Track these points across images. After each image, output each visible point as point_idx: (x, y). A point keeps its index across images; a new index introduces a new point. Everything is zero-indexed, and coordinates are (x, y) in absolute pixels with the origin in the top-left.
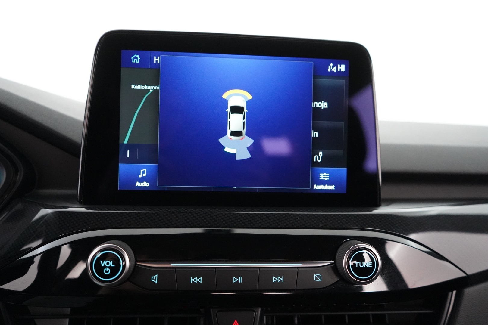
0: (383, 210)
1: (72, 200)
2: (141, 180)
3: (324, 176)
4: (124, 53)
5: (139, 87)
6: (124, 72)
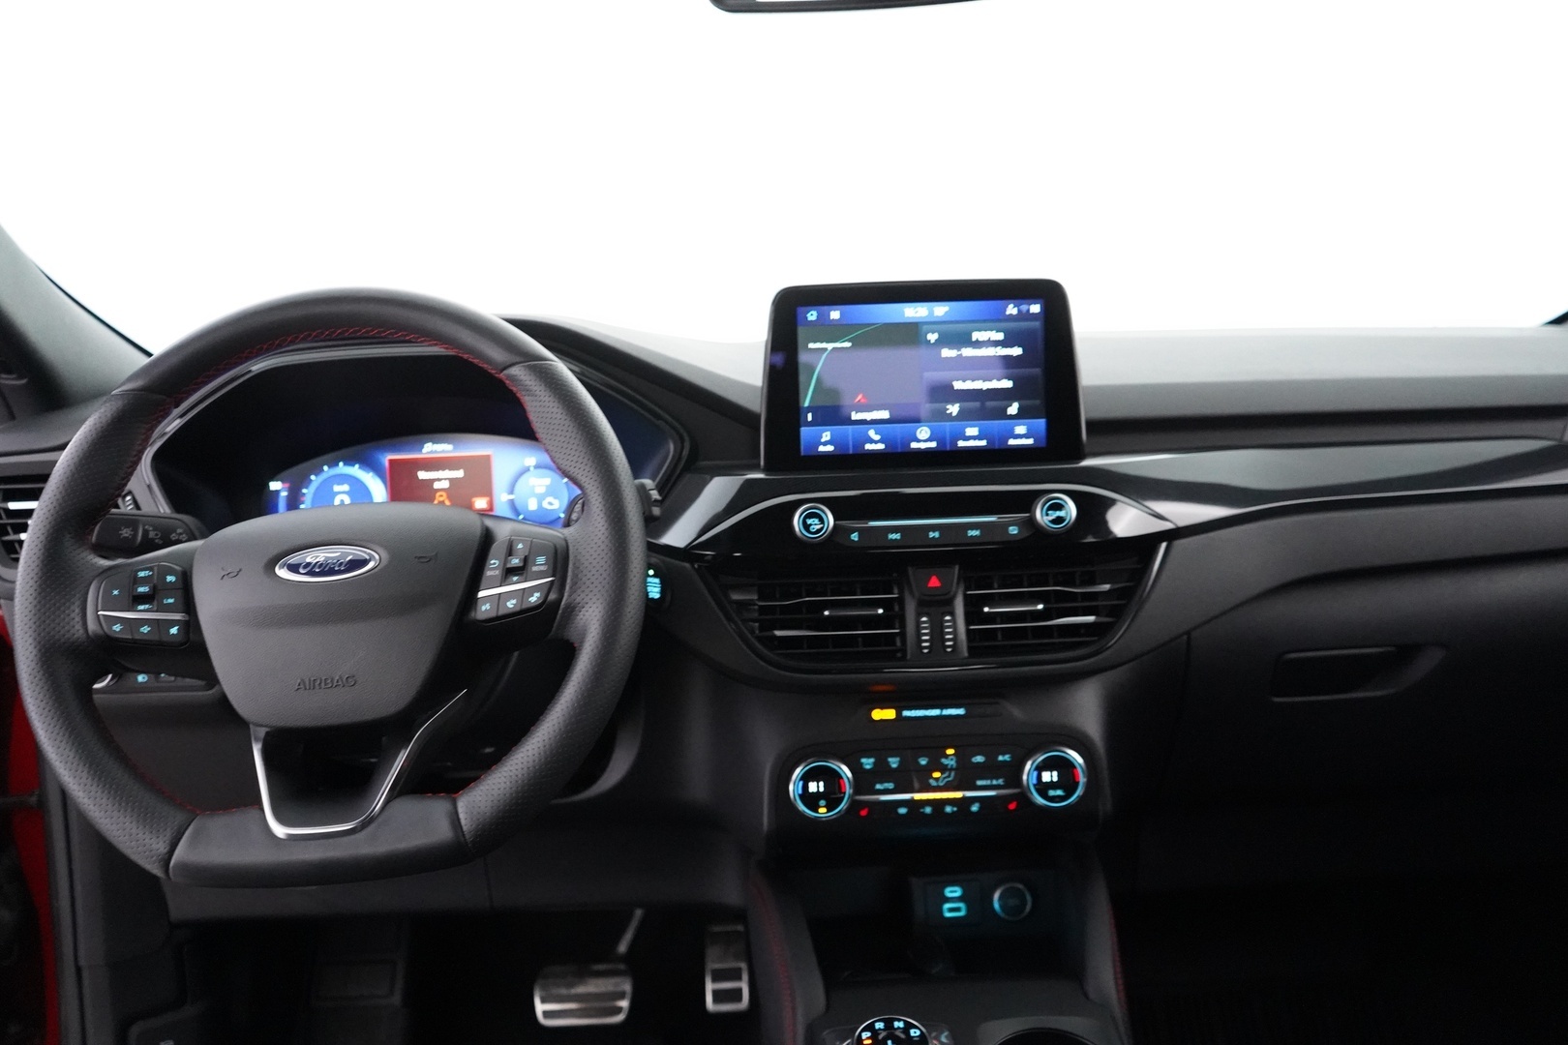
0: (1088, 462)
1: (755, 468)
2: (825, 444)
3: (1021, 429)
4: (801, 310)
5: (818, 345)
6: (801, 331)
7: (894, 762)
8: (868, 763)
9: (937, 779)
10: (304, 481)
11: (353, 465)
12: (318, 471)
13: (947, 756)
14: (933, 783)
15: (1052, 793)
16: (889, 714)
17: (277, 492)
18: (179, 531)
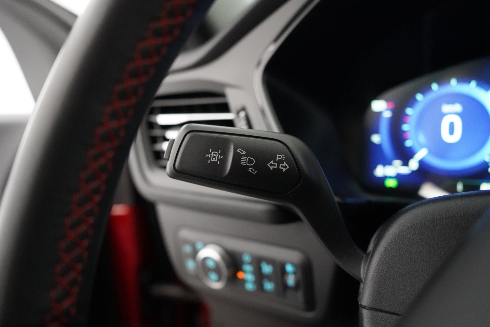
10: (410, 101)
11: (469, 82)
12: (425, 89)
17: (379, 114)
18: (279, 157)
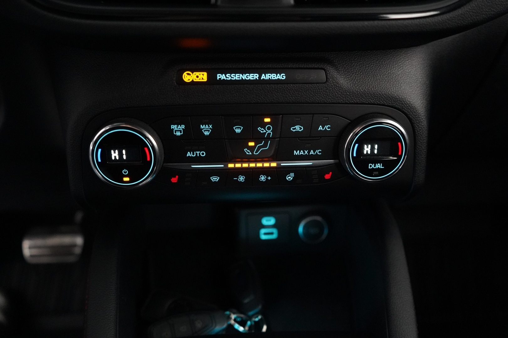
7: (206, 130)
8: (178, 129)
9: (252, 149)
13: (264, 125)
14: (248, 152)
15: (371, 166)
16: (203, 77)
